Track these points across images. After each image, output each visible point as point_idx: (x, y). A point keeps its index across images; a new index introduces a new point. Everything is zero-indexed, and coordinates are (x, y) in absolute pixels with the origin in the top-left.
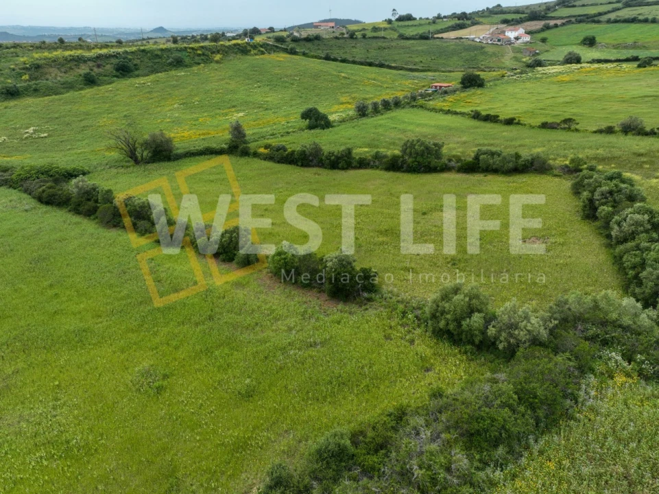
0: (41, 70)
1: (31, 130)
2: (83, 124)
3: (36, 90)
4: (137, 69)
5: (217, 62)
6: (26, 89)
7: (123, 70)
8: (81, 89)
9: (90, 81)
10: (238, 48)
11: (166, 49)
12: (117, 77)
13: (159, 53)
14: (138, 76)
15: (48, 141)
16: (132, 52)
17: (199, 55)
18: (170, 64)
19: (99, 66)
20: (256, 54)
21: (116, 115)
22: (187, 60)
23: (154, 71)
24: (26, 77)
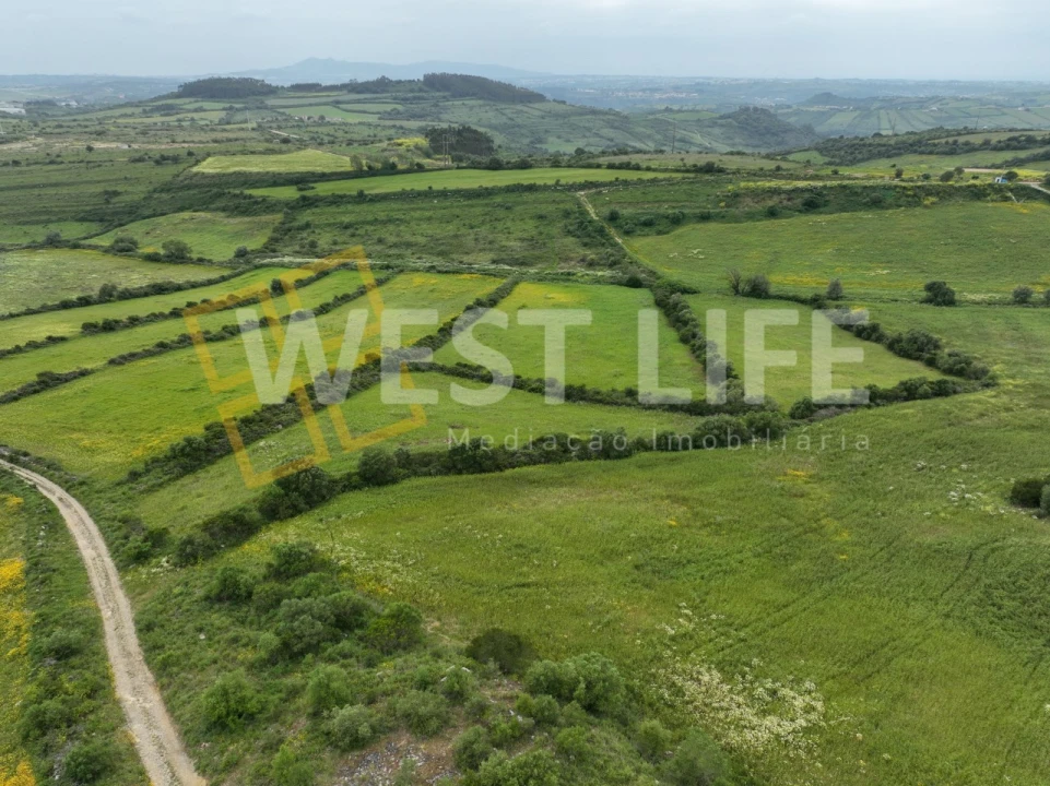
0: (739, 199)
1: (695, 252)
2: (736, 253)
3: (723, 217)
4: (825, 206)
5: (926, 207)
6: (717, 215)
7: (809, 206)
8: (758, 220)
9: (772, 213)
10: (972, 191)
11: (871, 186)
12: (800, 211)
13: (859, 191)
14: (821, 213)
15: (700, 262)
16: (831, 188)
17: (908, 196)
18: (865, 204)
19: (789, 200)
20: (992, 201)
21: (767, 250)
22: (890, 200)
23: (843, 209)
24: (723, 204)
